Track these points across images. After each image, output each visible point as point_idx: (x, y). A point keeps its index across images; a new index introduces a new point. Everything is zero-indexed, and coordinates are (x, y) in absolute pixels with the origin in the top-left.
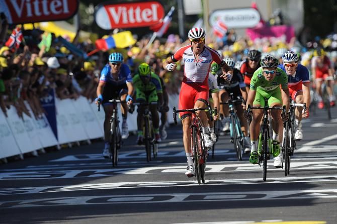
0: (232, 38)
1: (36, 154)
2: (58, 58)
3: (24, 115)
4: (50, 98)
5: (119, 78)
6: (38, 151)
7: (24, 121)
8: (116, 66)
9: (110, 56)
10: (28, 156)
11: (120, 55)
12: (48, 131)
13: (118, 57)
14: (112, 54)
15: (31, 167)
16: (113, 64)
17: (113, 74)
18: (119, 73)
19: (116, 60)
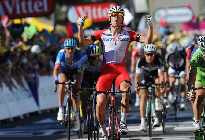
0: (171, 30)
1: (22, 117)
2: (40, 45)
3: (14, 89)
4: (33, 75)
5: (72, 62)
6: (24, 115)
7: (13, 93)
8: (70, 50)
9: (65, 42)
10: (17, 119)
11: (74, 41)
12: (32, 100)
13: (73, 42)
14: (67, 40)
15: (18, 127)
16: (67, 49)
17: (67, 58)
18: (73, 58)
19: (70, 45)
